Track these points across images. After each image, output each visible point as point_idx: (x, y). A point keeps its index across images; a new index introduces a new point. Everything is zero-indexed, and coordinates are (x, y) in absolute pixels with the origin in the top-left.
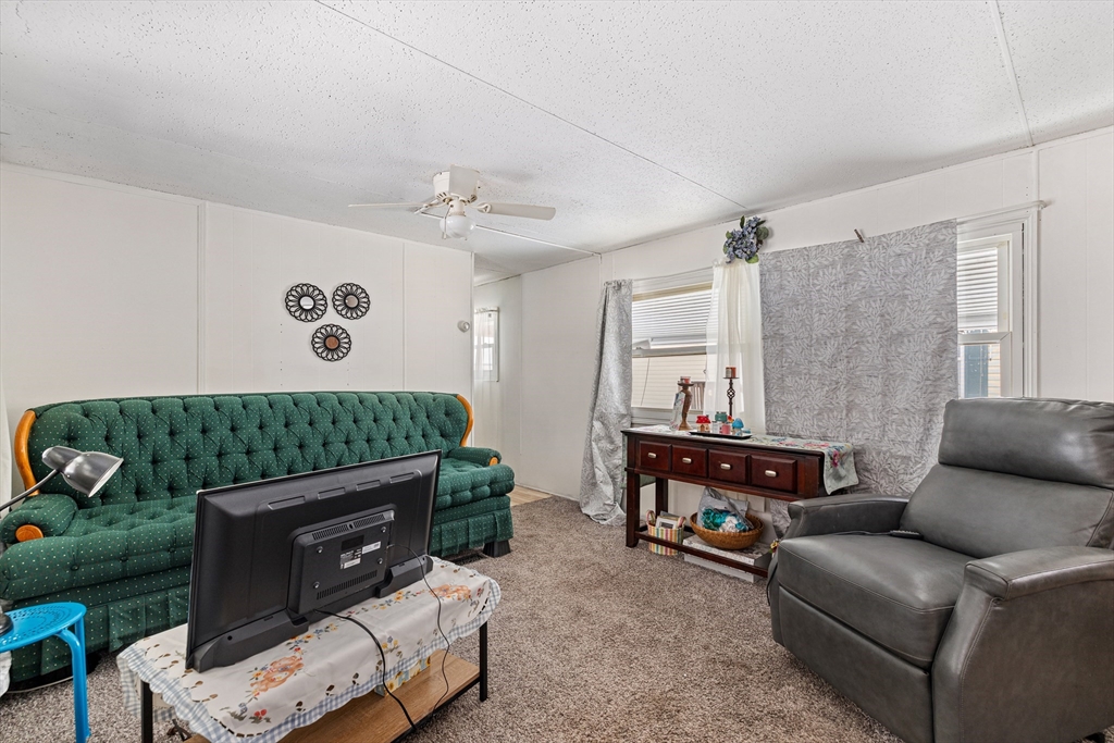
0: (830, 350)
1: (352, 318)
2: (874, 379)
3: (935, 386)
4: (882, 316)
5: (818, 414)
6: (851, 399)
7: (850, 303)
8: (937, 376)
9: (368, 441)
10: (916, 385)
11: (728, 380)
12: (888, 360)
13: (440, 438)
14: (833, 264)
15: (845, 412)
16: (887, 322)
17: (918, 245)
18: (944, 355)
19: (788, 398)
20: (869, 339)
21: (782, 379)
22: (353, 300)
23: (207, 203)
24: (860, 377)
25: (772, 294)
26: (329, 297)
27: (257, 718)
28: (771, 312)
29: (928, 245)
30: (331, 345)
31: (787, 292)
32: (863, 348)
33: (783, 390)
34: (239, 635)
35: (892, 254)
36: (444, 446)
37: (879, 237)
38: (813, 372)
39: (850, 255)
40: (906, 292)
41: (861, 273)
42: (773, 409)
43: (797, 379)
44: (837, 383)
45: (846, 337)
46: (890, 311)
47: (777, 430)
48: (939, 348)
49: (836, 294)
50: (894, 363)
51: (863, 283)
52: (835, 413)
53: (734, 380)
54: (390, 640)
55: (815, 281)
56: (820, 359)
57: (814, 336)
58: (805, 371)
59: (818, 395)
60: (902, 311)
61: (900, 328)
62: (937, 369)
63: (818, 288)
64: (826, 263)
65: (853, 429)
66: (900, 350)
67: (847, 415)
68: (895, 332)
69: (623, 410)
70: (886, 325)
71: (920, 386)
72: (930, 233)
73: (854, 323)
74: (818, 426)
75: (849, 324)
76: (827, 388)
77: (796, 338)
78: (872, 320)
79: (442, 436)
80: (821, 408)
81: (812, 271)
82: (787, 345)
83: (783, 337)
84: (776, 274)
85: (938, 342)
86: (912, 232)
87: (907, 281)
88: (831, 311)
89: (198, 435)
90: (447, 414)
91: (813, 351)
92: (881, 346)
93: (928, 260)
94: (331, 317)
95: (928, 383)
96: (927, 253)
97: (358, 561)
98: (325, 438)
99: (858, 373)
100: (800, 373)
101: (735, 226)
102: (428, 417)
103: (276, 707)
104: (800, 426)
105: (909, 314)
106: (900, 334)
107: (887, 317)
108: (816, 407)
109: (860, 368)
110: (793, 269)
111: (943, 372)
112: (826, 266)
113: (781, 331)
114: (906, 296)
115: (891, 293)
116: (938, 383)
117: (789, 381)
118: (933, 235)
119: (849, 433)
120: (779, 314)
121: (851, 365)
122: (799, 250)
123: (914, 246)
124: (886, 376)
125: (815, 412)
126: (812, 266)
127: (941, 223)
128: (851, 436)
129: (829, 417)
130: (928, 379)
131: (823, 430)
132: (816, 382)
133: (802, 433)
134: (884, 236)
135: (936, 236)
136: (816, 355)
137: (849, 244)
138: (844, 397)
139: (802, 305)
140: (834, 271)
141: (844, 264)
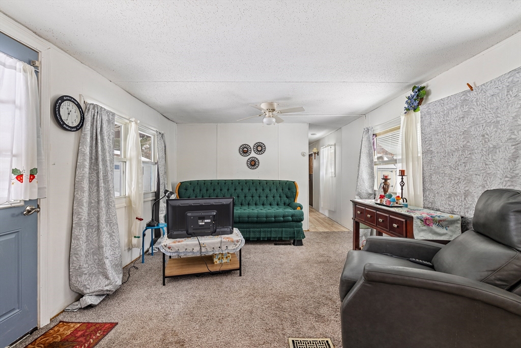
0: (455, 159)
1: (260, 154)
2: (478, 176)
3: (512, 182)
4: (483, 136)
5: (449, 197)
6: (467, 189)
7: (466, 129)
8: (513, 175)
9: (259, 197)
10: (500, 181)
11: (401, 177)
12: (486, 164)
13: (286, 198)
14: (456, 107)
15: (463, 197)
16: (487, 140)
17: (503, 87)
18: (517, 160)
19: (433, 187)
20: (476, 151)
21: (431, 176)
22: (260, 148)
23: (219, 124)
24: (471, 175)
25: (426, 127)
26: (252, 147)
27: (169, 248)
28: (426, 138)
29: (508, 86)
30: (253, 164)
31: (433, 126)
32: (473, 157)
33: (431, 183)
34: (175, 233)
35: (489, 95)
36: (287, 201)
37: (481, 86)
38: (446, 173)
39: (465, 100)
40: (498, 119)
41: (472, 110)
42: (427, 193)
43: (439, 177)
44: (459, 179)
45: (463, 151)
46: (488, 133)
47: (430, 205)
48: (513, 155)
49: (458, 125)
50: (490, 166)
51: (472, 116)
52: (458, 197)
53: (404, 177)
54: (203, 244)
55: (447, 118)
56: (450, 164)
57: (447, 151)
58: (442, 172)
59: (448, 186)
60: (496, 131)
61: (494, 143)
62: (513, 170)
63: (448, 122)
64: (453, 106)
65: (468, 208)
66: (494, 158)
67: (465, 199)
68: (491, 146)
69: (370, 191)
70: (485, 142)
71: (502, 181)
72: (509, 78)
73: (468, 142)
74: (449, 205)
75: (465, 143)
76: (453, 182)
77: (437, 153)
78: (478, 139)
79: (287, 197)
80: (450, 194)
81: (445, 112)
82: (434, 157)
83: (432, 152)
84: (428, 116)
85: (512, 152)
86: (498, 79)
87: (499, 112)
88: (455, 135)
89: (212, 191)
90: (289, 189)
91: (446, 160)
92: (482, 156)
93: (509, 96)
94: (253, 154)
95: (507, 179)
96: (508, 92)
97: (204, 223)
98: (245, 195)
99: (471, 173)
100: (439, 173)
101: (410, 93)
102: (282, 190)
103: (173, 247)
104: (439, 204)
105: (500, 134)
106: (494, 147)
107: (486, 136)
108: (448, 193)
109: (472, 170)
110: (436, 113)
111: (517, 172)
112: (453, 108)
113: (431, 149)
114: (498, 122)
115: (488, 121)
116: (514, 179)
117: (434, 177)
118: (511, 79)
119: (466, 210)
120: (430, 139)
121: (467, 168)
122: (439, 101)
123: (500, 88)
124: (485, 174)
125: (447, 196)
126: (446, 109)
127: (515, 70)
128: (467, 212)
129: (455, 200)
130: (506, 177)
131: (452, 207)
132: (448, 178)
133: (440, 208)
134: (484, 85)
135: (513, 80)
136: (448, 162)
137: (465, 93)
138: (463, 188)
139: (440, 133)
140: (457, 111)
141: (462, 106)
